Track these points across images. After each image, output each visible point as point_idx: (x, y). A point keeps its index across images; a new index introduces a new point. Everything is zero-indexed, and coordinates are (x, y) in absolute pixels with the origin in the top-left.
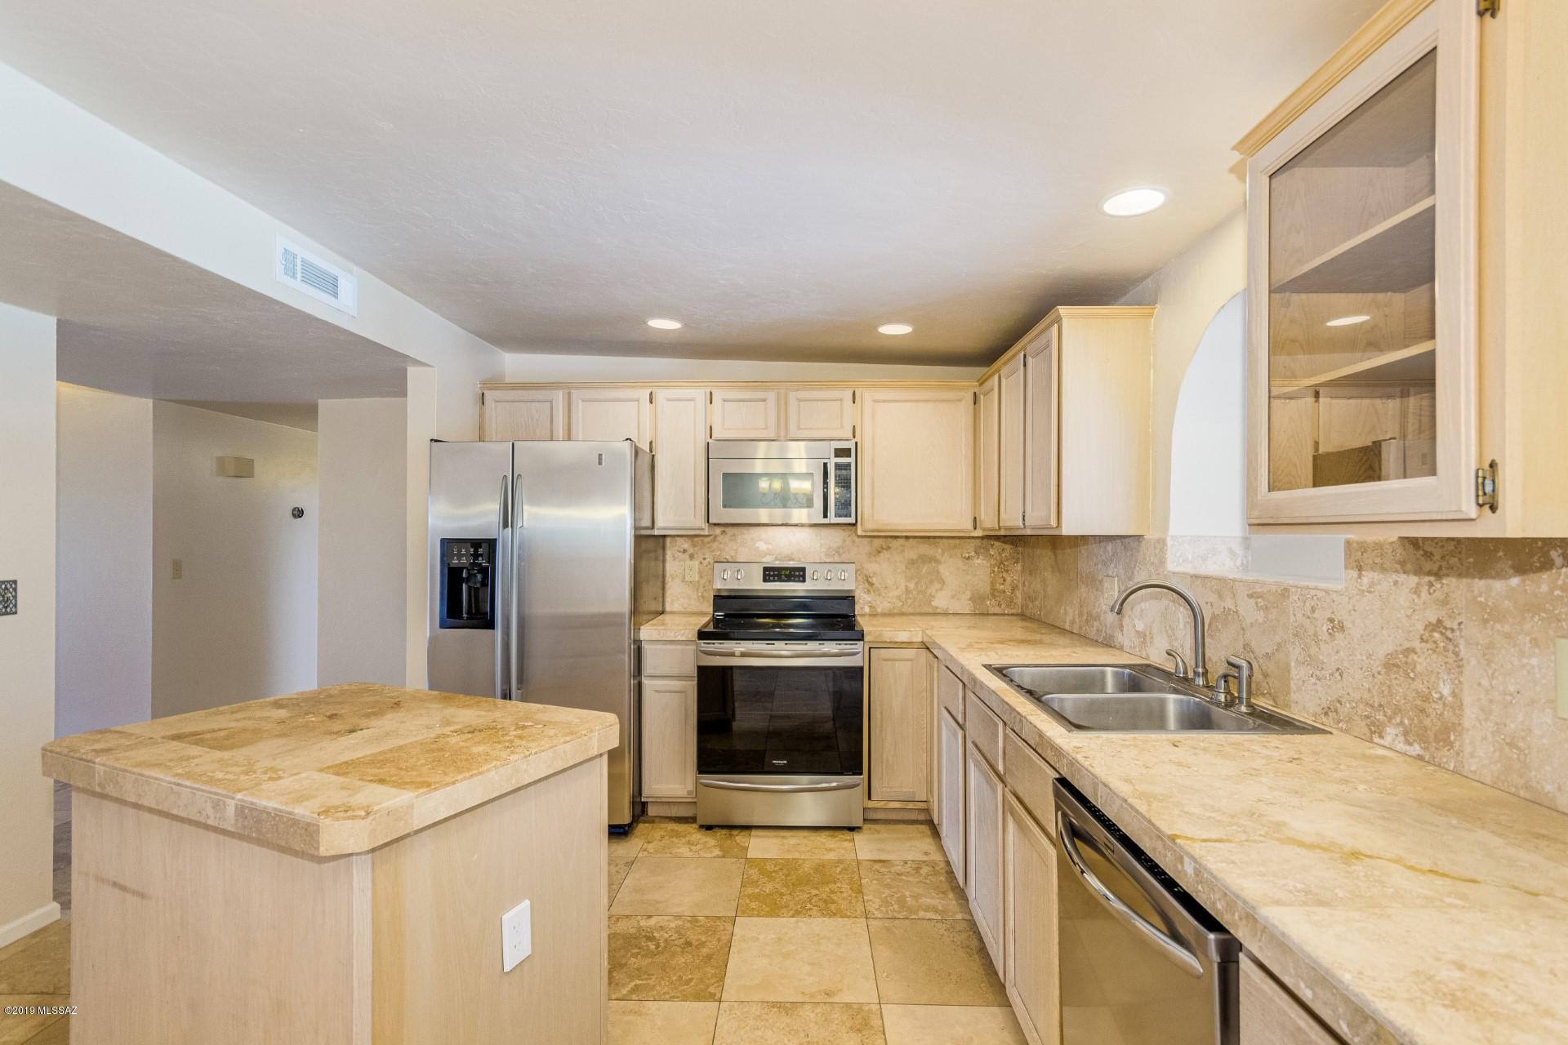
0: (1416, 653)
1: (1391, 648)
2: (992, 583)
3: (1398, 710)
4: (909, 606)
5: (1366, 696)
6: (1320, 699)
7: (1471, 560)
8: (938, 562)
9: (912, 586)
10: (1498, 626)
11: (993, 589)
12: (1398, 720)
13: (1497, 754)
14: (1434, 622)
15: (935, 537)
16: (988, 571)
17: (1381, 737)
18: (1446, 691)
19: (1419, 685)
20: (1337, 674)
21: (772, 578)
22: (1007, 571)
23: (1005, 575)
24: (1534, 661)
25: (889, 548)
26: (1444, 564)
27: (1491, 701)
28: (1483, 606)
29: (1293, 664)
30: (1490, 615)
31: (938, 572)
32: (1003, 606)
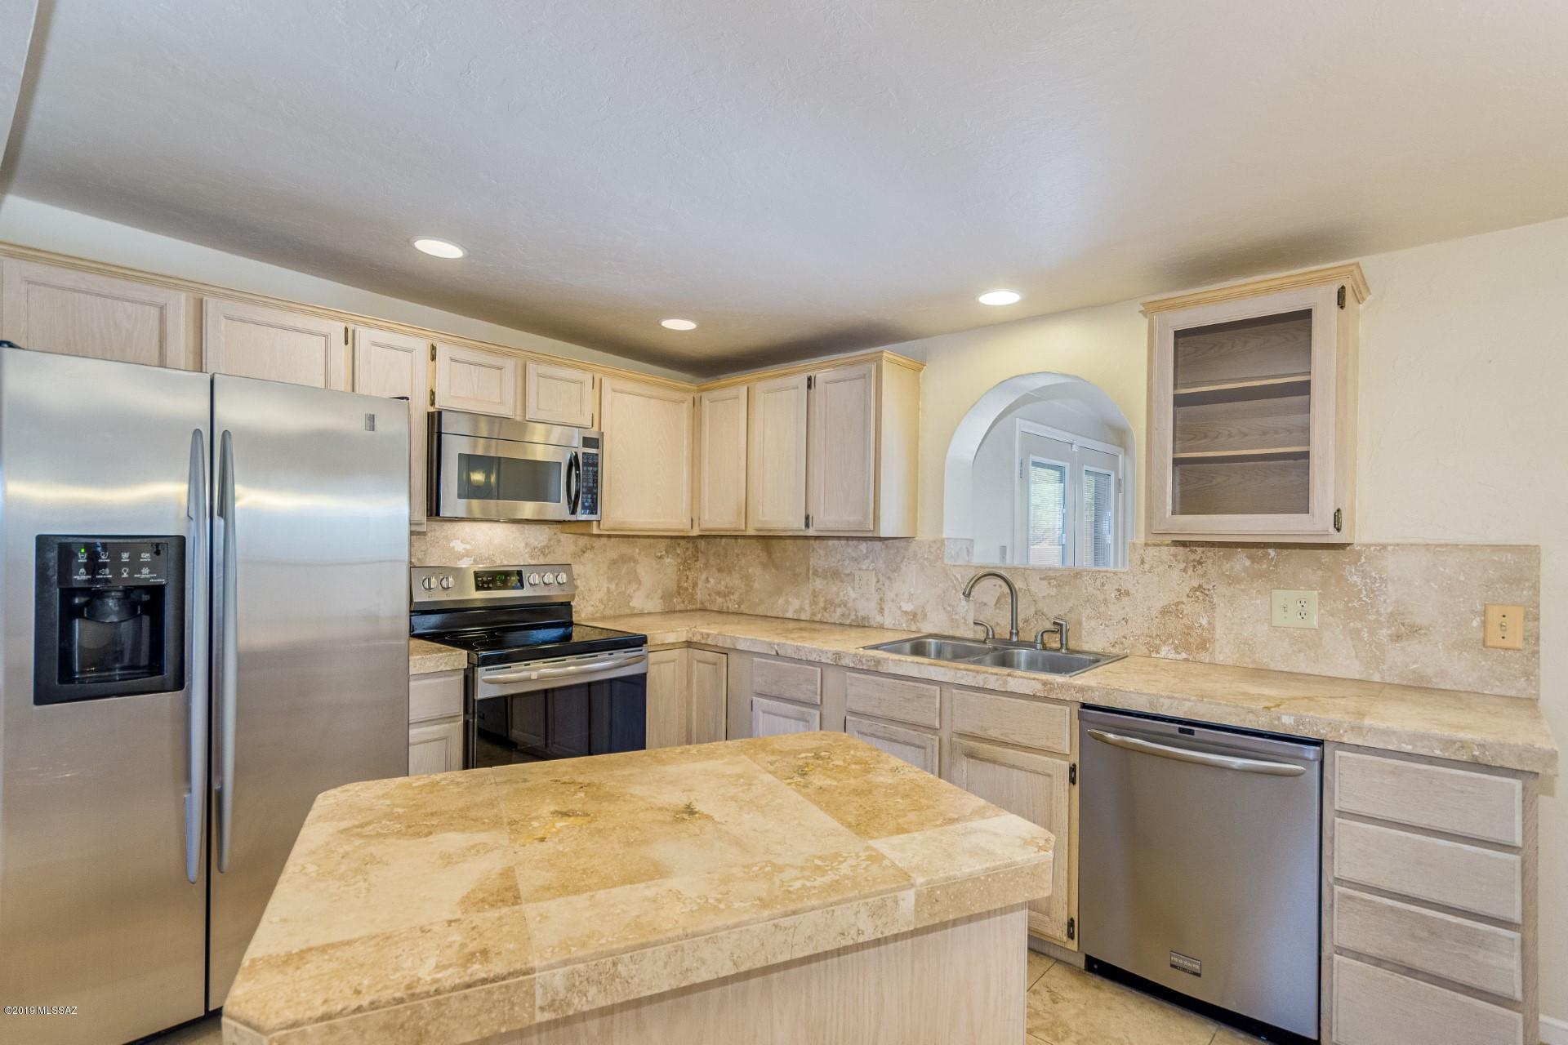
0: (1184, 604)
1: (1166, 603)
2: (679, 581)
3: (1170, 636)
4: (611, 609)
5: (1147, 631)
6: (1108, 638)
7: (1222, 553)
8: (636, 562)
9: (613, 587)
10: (1238, 586)
11: (679, 587)
12: (1170, 642)
13: (1236, 649)
14: (1197, 586)
15: (633, 536)
16: (676, 568)
17: (1158, 653)
18: (1204, 622)
19: (1185, 621)
20: (1123, 622)
21: (486, 586)
22: (690, 569)
23: (688, 573)
24: (1258, 601)
25: (593, 548)
26: (1204, 556)
27: (1233, 624)
28: (1229, 577)
29: (1084, 619)
30: (1232, 580)
31: (635, 571)
32: (686, 602)
